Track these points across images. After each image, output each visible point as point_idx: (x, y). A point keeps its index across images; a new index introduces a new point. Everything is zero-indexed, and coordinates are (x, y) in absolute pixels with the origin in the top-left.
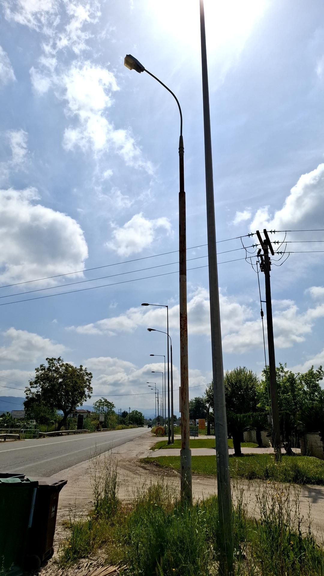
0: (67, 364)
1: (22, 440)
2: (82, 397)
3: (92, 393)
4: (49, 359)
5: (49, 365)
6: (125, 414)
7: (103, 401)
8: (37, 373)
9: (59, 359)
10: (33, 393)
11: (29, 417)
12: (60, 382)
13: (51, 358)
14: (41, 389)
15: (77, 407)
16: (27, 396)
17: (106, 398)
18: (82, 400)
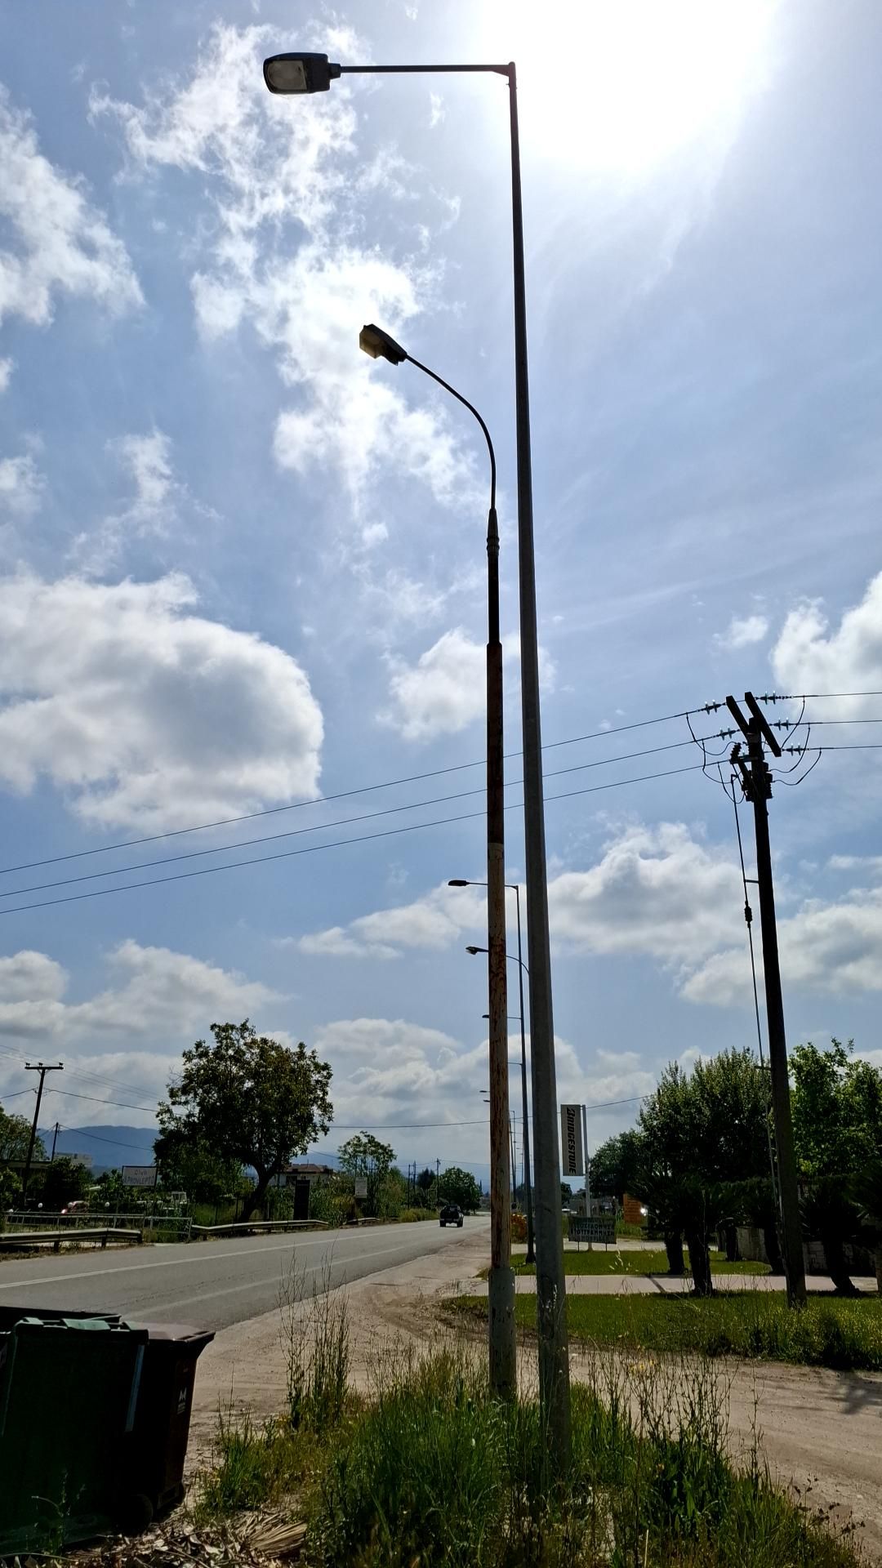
0: (264, 1041)
1: (148, 1246)
2: (304, 1131)
3: (330, 1119)
4: (219, 1027)
5: (217, 1042)
6: (427, 1178)
7: (365, 1140)
8: (188, 1066)
9: (244, 1028)
10: (178, 1120)
11: (170, 1186)
12: (247, 1088)
13: (222, 1024)
14: (197, 1110)
15: (294, 1157)
16: (162, 1126)
17: (371, 1134)
18: (306, 1138)
